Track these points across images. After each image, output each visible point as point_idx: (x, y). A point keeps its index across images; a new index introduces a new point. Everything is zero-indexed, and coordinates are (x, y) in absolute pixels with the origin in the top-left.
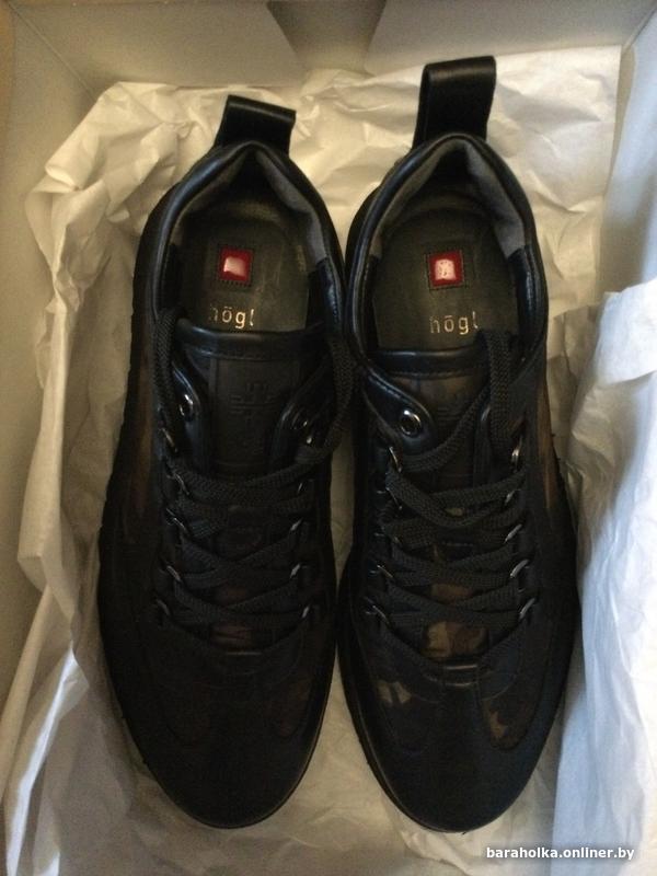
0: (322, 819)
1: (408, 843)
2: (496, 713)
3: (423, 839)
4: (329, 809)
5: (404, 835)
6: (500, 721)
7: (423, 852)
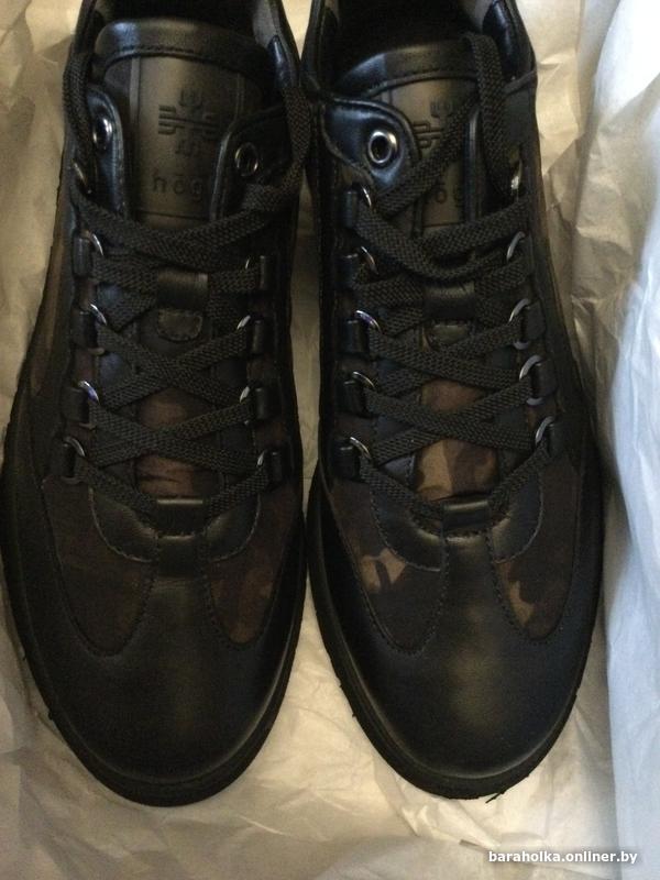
0: (294, 803)
1: (414, 825)
2: (517, 584)
3: (434, 814)
4: (303, 790)
5: (408, 815)
6: (525, 597)
7: (435, 833)
